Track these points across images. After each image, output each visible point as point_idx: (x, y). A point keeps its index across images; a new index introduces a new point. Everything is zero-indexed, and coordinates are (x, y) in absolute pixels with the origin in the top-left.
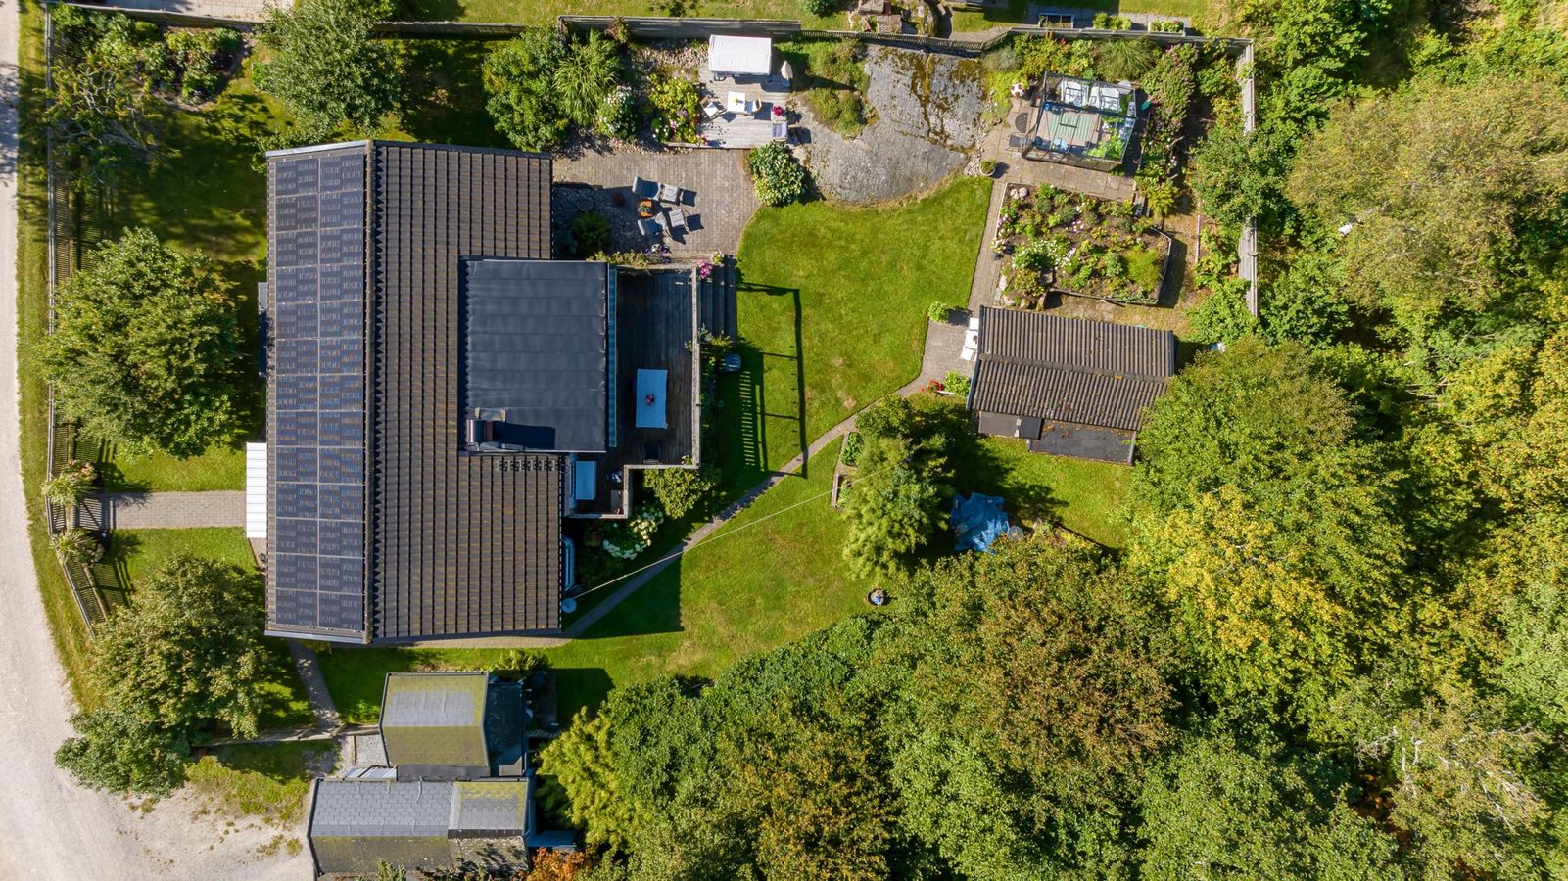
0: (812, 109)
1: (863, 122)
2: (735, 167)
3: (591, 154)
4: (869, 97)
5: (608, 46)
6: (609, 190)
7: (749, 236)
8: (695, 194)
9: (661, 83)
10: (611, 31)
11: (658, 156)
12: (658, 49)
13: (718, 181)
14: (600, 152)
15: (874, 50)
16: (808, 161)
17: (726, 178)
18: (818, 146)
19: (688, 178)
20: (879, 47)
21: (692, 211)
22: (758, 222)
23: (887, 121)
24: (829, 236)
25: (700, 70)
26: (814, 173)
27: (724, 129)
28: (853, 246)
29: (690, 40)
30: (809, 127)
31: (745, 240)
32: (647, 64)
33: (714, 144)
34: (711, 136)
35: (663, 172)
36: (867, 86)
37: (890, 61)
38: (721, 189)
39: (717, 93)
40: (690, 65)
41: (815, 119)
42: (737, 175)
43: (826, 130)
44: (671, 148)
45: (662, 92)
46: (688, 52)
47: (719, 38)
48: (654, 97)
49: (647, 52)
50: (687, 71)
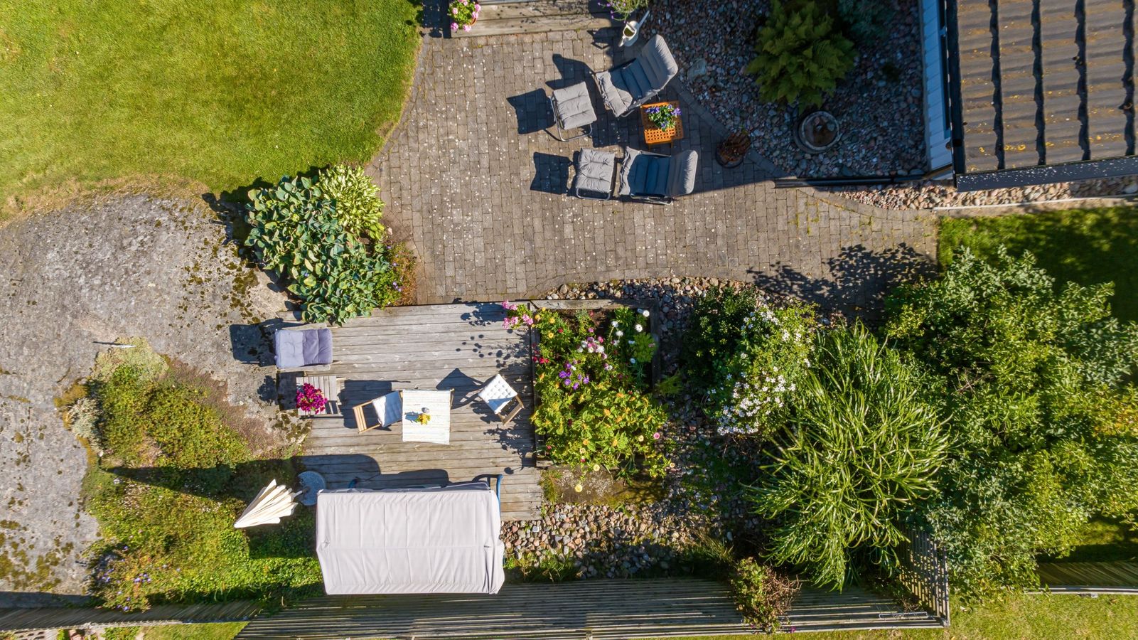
0: (226, 414)
1: (93, 389)
2: (439, 260)
3: (813, 269)
4: (83, 455)
5: (794, 546)
6: (758, 178)
7: (393, 91)
8: (537, 185)
9: (639, 456)
10: (783, 588)
11: (637, 275)
12: (651, 548)
13: (478, 220)
14: (788, 273)
15: (73, 580)
16: (242, 285)
17: (458, 232)
18: (210, 319)
19: (554, 223)
20: (61, 590)
21: (541, 142)
22: (370, 126)
23: (38, 399)
24: (193, 109)
25: (538, 501)
26: (228, 254)
27: (467, 352)
28: (133, 89)
29: (567, 575)
30: (237, 366)
31: (400, 77)
32: (677, 507)
33: (493, 312)
34: (500, 334)
35: (622, 236)
36: (87, 483)
37: (34, 555)
38: (467, 202)
39: (493, 443)
40: (566, 512)
41: (221, 388)
42: (432, 240)
43: (188, 359)
44: (604, 295)
45: (633, 431)
46: (573, 544)
47: (475, 586)
48: (652, 417)
49: (681, 539)
50: (571, 497)
